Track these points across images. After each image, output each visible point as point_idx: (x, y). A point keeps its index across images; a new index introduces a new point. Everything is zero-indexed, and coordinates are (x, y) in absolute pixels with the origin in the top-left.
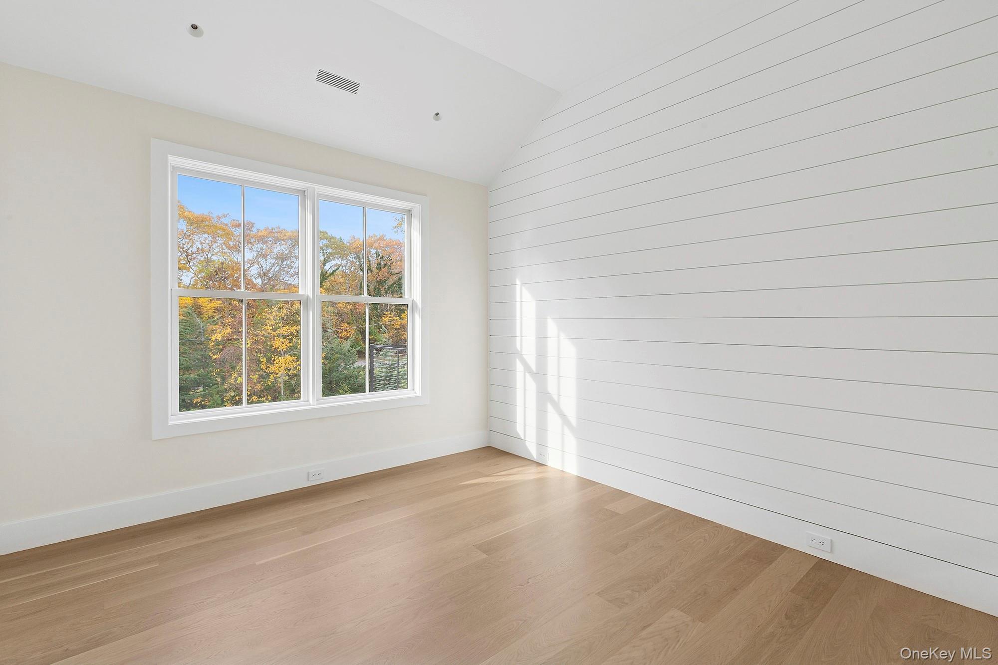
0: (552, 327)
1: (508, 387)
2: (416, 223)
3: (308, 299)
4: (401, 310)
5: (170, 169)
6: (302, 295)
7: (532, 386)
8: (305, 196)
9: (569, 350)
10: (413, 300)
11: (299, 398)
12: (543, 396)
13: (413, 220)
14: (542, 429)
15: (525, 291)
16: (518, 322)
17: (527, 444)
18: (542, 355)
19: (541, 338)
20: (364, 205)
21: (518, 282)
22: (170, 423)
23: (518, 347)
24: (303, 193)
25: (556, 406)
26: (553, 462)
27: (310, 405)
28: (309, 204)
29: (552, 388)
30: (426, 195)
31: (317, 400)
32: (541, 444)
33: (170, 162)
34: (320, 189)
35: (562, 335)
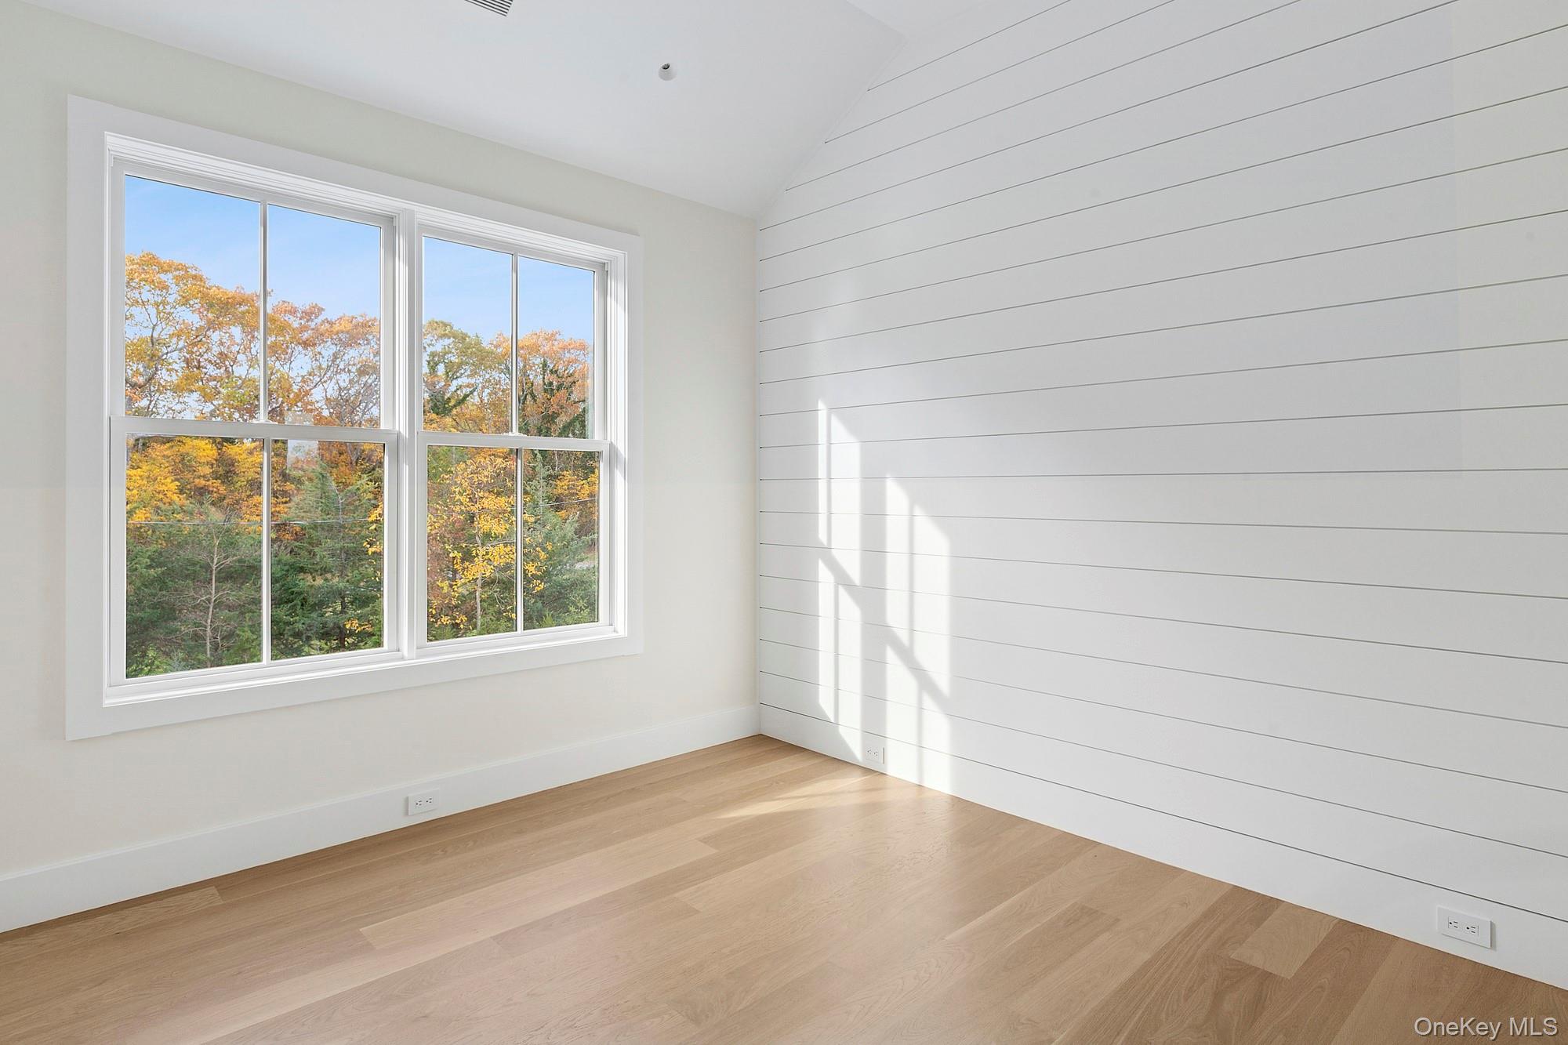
0: (896, 497)
1: (803, 614)
2: (618, 290)
3: (401, 442)
4: (587, 463)
5: (108, 164)
6: (387, 432)
7: (852, 612)
8: (394, 228)
9: (934, 542)
10: (611, 444)
11: (379, 644)
12: (877, 634)
13: (612, 284)
14: (874, 697)
15: (836, 423)
16: (822, 486)
17: (842, 731)
18: (874, 550)
19: (873, 517)
20: (514, 251)
21: (821, 405)
22: (108, 702)
23: (822, 536)
24: (389, 222)
25: (907, 655)
26: (899, 766)
27: (403, 659)
28: (401, 244)
29: (895, 616)
30: (637, 235)
31: (417, 648)
32: (874, 731)
33: (108, 146)
34: (425, 213)
35: (918, 511)
